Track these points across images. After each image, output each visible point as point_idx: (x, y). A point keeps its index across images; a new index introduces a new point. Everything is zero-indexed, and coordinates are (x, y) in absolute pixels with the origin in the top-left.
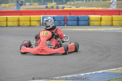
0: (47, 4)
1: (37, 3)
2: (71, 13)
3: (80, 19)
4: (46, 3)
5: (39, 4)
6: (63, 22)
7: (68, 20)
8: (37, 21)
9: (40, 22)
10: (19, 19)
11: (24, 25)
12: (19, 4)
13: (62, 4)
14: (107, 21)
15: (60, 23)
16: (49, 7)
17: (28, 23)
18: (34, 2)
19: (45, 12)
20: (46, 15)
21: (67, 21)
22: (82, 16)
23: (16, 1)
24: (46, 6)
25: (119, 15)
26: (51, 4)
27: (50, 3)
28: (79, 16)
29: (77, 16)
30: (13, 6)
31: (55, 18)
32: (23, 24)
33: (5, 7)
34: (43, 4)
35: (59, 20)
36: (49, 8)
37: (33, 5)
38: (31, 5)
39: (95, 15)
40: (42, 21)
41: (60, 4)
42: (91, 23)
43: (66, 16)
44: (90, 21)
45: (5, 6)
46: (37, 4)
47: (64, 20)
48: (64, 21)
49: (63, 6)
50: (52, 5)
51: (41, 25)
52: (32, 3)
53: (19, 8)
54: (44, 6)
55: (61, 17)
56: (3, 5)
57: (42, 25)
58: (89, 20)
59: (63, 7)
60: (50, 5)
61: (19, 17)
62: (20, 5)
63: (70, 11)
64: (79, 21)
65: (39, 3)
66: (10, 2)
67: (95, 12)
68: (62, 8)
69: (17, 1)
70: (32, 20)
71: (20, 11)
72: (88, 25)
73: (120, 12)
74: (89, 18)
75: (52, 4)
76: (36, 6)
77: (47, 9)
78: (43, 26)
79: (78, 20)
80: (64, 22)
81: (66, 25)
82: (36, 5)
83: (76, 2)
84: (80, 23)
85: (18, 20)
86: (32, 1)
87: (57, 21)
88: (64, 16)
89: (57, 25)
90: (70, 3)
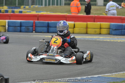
3: (51, 25)
6: (31, 28)
7: (37, 26)
8: (2, 26)
9: (5, 28)
14: (81, 28)
15: (28, 29)
21: (36, 27)
22: (52, 21)
25: (94, 22)
28: (49, 22)
29: (47, 22)
31: (22, 23)
35: (27, 26)
40: (7, 26)
43: (34, 22)
47: (32, 26)
48: (32, 27)
51: (5, 31)
55: (29, 22)
57: (7, 31)
64: (50, 28)
67: (66, 17)
73: (95, 19)
78: (8, 32)
79: (48, 26)
80: (33, 29)
81: (34, 32)
83: (32, 6)
84: (51, 29)
87: (24, 27)
88: (32, 21)
89: (24, 31)
90: (24, 7)
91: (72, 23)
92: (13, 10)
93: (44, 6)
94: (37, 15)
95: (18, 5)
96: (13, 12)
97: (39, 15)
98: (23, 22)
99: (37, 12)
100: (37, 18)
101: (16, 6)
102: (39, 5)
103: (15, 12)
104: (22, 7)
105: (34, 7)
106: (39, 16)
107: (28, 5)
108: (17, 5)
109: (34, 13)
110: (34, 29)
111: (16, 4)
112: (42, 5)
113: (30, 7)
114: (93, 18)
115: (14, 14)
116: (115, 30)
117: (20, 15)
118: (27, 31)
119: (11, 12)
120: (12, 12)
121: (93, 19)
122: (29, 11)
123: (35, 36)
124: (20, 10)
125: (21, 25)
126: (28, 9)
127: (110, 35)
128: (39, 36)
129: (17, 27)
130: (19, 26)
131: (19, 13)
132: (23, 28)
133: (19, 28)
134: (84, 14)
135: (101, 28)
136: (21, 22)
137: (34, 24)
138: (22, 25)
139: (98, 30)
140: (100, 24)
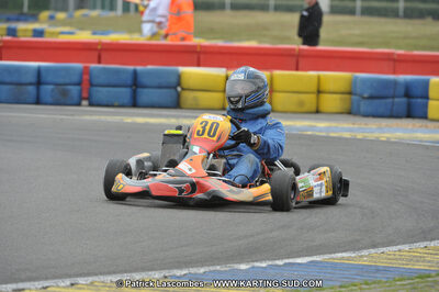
2: (104, 55)
3: (144, 80)
6: (74, 90)
7: (95, 81)
15: (65, 93)
21: (91, 85)
22: (149, 67)
25: (297, 69)
28: (139, 68)
29: (131, 68)
31: (43, 74)
35: (61, 81)
39: (199, 65)
42: (188, 97)
43: (86, 68)
44: (183, 89)
47: (79, 84)
48: (78, 88)
55: (67, 70)
58: (179, 84)
63: (99, 47)
64: (139, 90)
67: (199, 53)
72: (176, 104)
73: (300, 59)
74: (179, 76)
79: (135, 83)
80: (81, 91)
81: (85, 103)
83: (78, 13)
84: (145, 95)
87: (50, 87)
88: (79, 65)
89: (49, 99)
90: (52, 18)
91: (220, 72)
92: (13, 25)
93: (119, 11)
94: (97, 44)
95: (29, 7)
96: (12, 32)
97: (103, 44)
98: (48, 69)
99: (94, 33)
100: (96, 54)
101: (22, 14)
102: (103, 8)
103: (19, 34)
104: (44, 15)
105: (84, 15)
106: (101, 50)
107: (64, 9)
108: (25, 9)
109: (84, 36)
110: (84, 92)
111: (22, 6)
112: (112, 7)
113: (71, 16)
114: (293, 55)
115: (15, 39)
116: (371, 97)
117: (36, 42)
118: (62, 100)
119: (4, 32)
120: (8, 35)
121: (294, 60)
122: (66, 29)
123: (87, 118)
124: (36, 26)
125: (39, 79)
126: (63, 23)
127: (351, 118)
128: (103, 118)
129: (24, 87)
130: (31, 84)
131: (34, 36)
132: (47, 89)
133: (32, 89)
134: (260, 42)
135: (319, 92)
136: (39, 71)
137: (86, 77)
138: (45, 77)
139: (310, 100)
140: (319, 77)
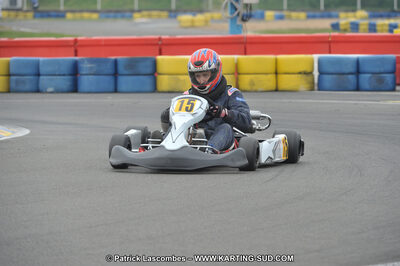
0: (337, 17)
1: (303, 11)
4: (334, 13)
5: (309, 17)
6: (389, 78)
8: (300, 73)
9: (309, 78)
10: (237, 66)
11: (255, 88)
12: (238, 14)
13: (389, 17)
15: (381, 81)
16: (342, 27)
17: (268, 82)
18: (291, 8)
19: (329, 42)
20: (330, 53)
23: (229, 4)
24: (334, 21)
26: (350, 14)
27: (347, 11)
30: (220, 20)
31: (361, 63)
32: (252, 83)
33: (193, 26)
34: (322, 17)
35: (377, 70)
36: (345, 30)
37: (290, 18)
38: (281, 18)
40: (316, 73)
41: (381, 16)
43: (398, 58)
45: (193, 21)
46: (303, 15)
47: (393, 72)
48: (392, 75)
49: (392, 21)
50: (353, 20)
51: (312, 89)
52: (285, 13)
53: (239, 28)
54: (326, 23)
56: (185, 18)
57: (316, 88)
59: (393, 27)
60: (347, 18)
61: (238, 60)
62: (244, 20)
65: (311, 13)
66: (211, 7)
68: (387, 28)
69: (232, 4)
70: (282, 68)
71: (242, 38)
75: (355, 17)
76: (299, 23)
77: (336, 34)
78: (319, 90)
80: (395, 79)
82: (298, 19)
85: (233, 70)
86: (285, 6)
87: (369, 75)
88: (393, 56)
89: (367, 87)
96: (372, 28)
98: (364, 60)
103: (378, 28)
110: (398, 79)
111: (392, 5)
118: (379, 86)
125: (358, 69)
132: (365, 78)
133: (352, 78)
136: (358, 61)
137: (398, 66)
138: (362, 69)
